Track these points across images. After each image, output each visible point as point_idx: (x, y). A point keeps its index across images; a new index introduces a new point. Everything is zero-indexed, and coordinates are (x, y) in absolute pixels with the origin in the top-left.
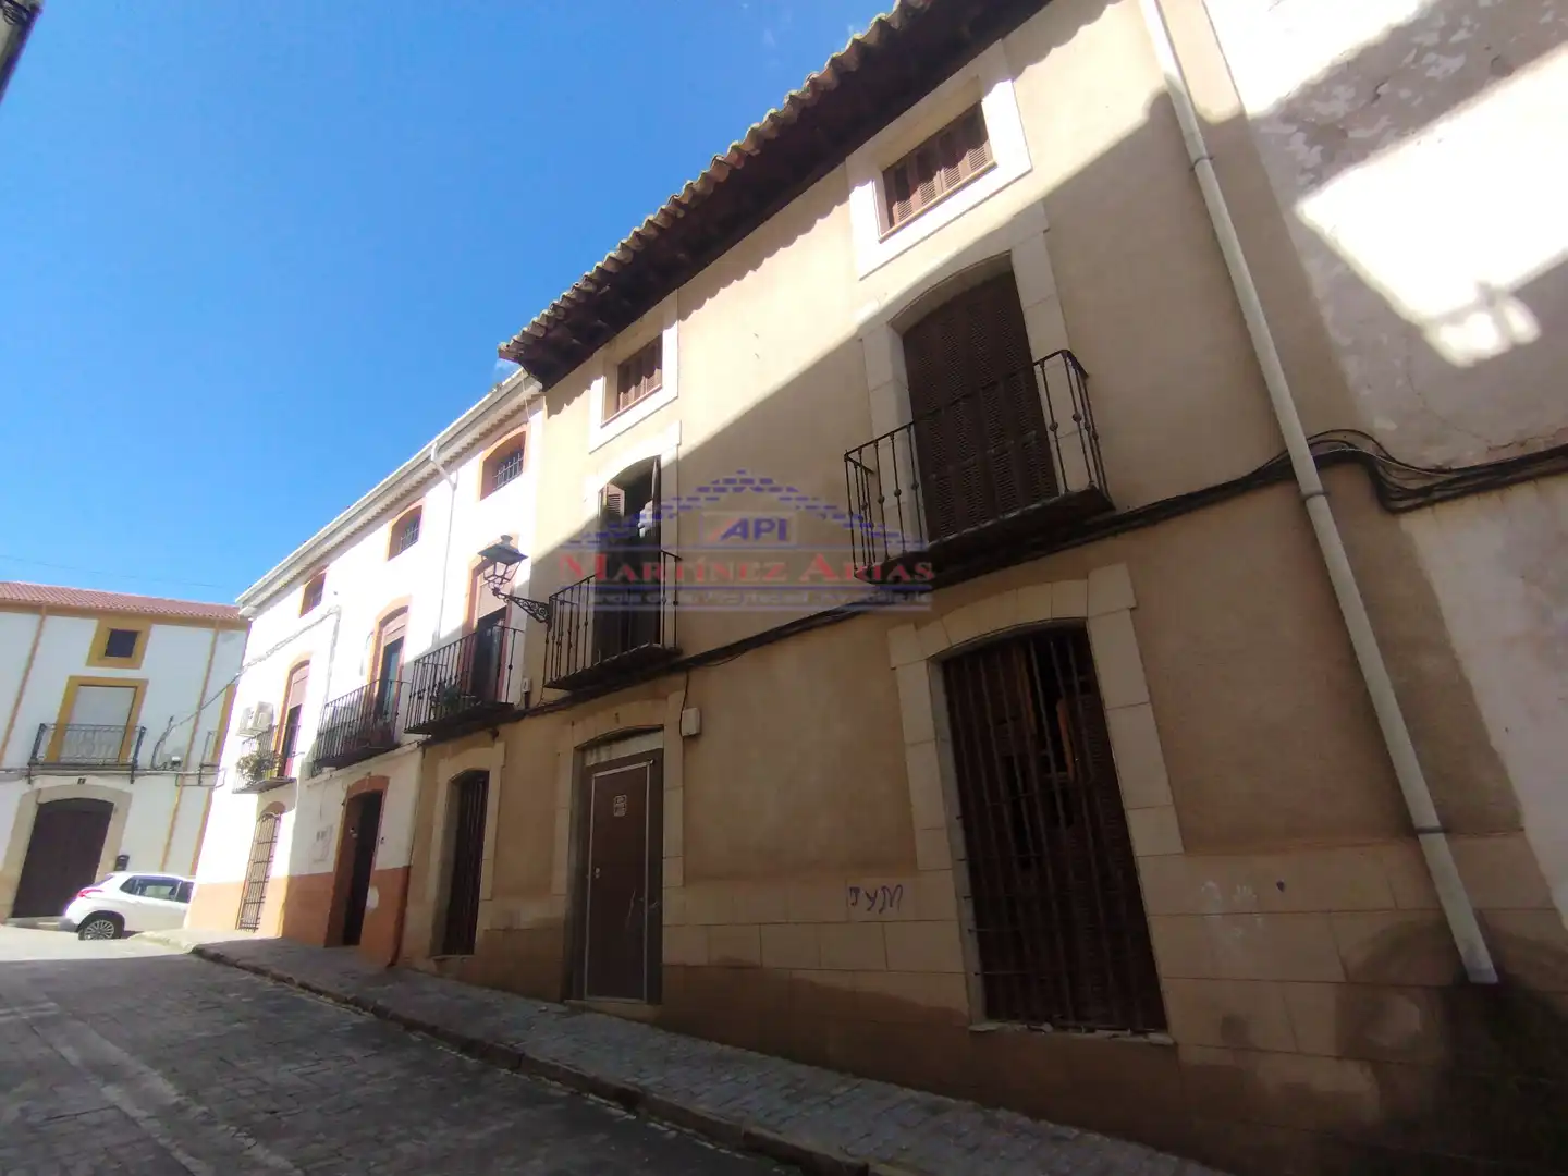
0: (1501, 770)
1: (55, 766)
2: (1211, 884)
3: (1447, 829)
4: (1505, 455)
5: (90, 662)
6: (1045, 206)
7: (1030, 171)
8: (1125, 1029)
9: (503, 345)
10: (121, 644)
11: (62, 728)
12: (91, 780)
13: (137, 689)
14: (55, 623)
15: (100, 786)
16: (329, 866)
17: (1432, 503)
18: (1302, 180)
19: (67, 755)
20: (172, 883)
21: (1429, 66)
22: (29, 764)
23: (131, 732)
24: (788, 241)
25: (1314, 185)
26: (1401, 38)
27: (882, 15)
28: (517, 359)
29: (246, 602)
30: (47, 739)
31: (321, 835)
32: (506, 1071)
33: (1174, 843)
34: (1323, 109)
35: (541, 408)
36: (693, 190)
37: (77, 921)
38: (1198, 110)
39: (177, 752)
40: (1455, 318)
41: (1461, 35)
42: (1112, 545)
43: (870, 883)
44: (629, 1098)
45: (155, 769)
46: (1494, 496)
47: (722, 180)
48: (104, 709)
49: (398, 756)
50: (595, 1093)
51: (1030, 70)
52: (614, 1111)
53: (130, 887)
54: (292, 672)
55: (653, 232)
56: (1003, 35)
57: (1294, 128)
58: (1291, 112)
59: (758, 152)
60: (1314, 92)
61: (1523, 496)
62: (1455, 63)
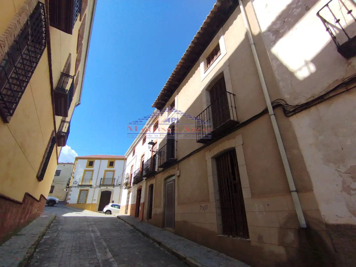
0: (309, 177)
1: (103, 185)
2: (256, 205)
3: (297, 191)
4: (309, 100)
5: (108, 167)
6: (229, 60)
7: (226, 53)
8: (244, 238)
9: (152, 105)
10: (111, 164)
11: (104, 178)
12: (108, 187)
13: (114, 171)
14: (102, 161)
15: (110, 189)
16: (135, 203)
17: (295, 114)
18: (272, 44)
19: (105, 184)
20: (118, 205)
21: (294, 12)
22: (100, 185)
23: (113, 179)
24: (191, 76)
25: (274, 44)
26: (289, 7)
27: (198, 31)
28: (156, 107)
29: (126, 155)
30: (102, 180)
31: (134, 197)
32: (146, 238)
33: (250, 196)
34: (275, 27)
35: (160, 115)
36: (175, 71)
37: (105, 212)
38: (253, 33)
39: (120, 183)
40: (300, 69)
41: (300, 3)
42: (239, 131)
43: (203, 205)
44: (159, 243)
45: (117, 186)
46: (307, 110)
47: (179, 68)
48: (109, 175)
49: (143, 182)
50: (156, 243)
51: (226, 32)
52: (157, 245)
53: (112, 206)
54: (132, 167)
55: (170, 80)
56: (222, 26)
57: (270, 33)
58: (270, 29)
59: (184, 61)
60: (274, 23)
61: (313, 110)
62: (299, 10)
